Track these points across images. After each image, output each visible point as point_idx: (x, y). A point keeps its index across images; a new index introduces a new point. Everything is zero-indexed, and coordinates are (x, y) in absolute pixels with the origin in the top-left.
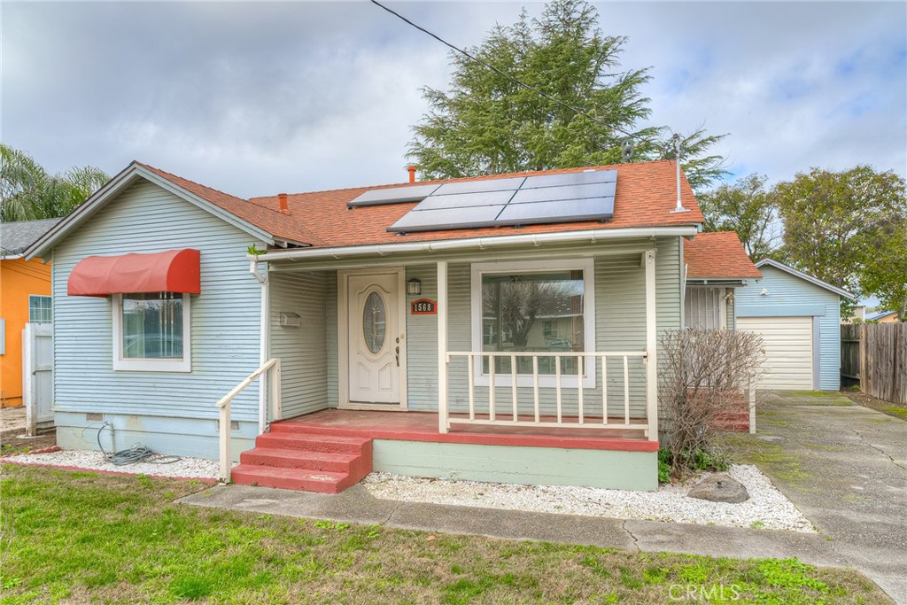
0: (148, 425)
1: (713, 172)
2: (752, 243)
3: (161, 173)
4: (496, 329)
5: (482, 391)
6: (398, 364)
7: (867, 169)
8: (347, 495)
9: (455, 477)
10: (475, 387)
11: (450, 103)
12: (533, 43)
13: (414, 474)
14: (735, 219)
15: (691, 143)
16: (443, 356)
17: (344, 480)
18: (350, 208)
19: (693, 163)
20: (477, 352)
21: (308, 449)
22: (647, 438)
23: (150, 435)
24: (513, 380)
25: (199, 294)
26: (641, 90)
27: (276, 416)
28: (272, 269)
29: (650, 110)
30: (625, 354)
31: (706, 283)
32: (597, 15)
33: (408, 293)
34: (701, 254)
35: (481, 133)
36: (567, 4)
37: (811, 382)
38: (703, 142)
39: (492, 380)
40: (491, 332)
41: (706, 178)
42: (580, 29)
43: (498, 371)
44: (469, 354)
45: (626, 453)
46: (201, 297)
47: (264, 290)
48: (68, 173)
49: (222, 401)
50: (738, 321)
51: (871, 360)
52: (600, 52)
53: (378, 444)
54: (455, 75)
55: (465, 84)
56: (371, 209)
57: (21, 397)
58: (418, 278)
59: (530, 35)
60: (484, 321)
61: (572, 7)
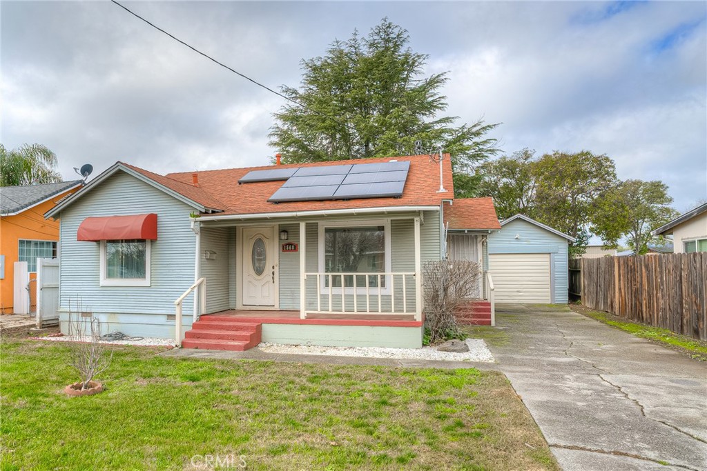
0: (122, 319)
1: (490, 150)
2: (524, 200)
3: (131, 167)
4: (333, 263)
5: (324, 297)
6: (273, 282)
7: (588, 153)
8: (251, 352)
9: (309, 344)
10: (321, 295)
11: (301, 97)
12: (363, 55)
13: (286, 343)
14: (513, 181)
15: (474, 130)
16: (303, 275)
17: (247, 344)
18: (240, 184)
19: (477, 144)
20: (321, 273)
21: (224, 329)
22: (415, 320)
23: (123, 325)
24: (342, 290)
25: (156, 240)
26: (440, 91)
27: (203, 312)
28: (202, 226)
29: (446, 104)
30: (403, 274)
31: (466, 232)
32: (408, 36)
33: (280, 239)
34: (467, 213)
35: (324, 121)
36: (387, 28)
37: (549, 298)
38: (484, 128)
39: (330, 291)
40: (330, 265)
41: (485, 154)
42: (396, 45)
43: (334, 285)
44: (318, 274)
45: (404, 328)
46: (158, 242)
47: (198, 238)
48: (21, 149)
49: (177, 302)
50: (489, 256)
51: (586, 283)
52: (409, 64)
53: (265, 326)
54: (305, 76)
55: (311, 82)
56: (254, 184)
57: (13, 308)
58: (287, 231)
59: (360, 48)
60: (326, 256)
61: (390, 30)
